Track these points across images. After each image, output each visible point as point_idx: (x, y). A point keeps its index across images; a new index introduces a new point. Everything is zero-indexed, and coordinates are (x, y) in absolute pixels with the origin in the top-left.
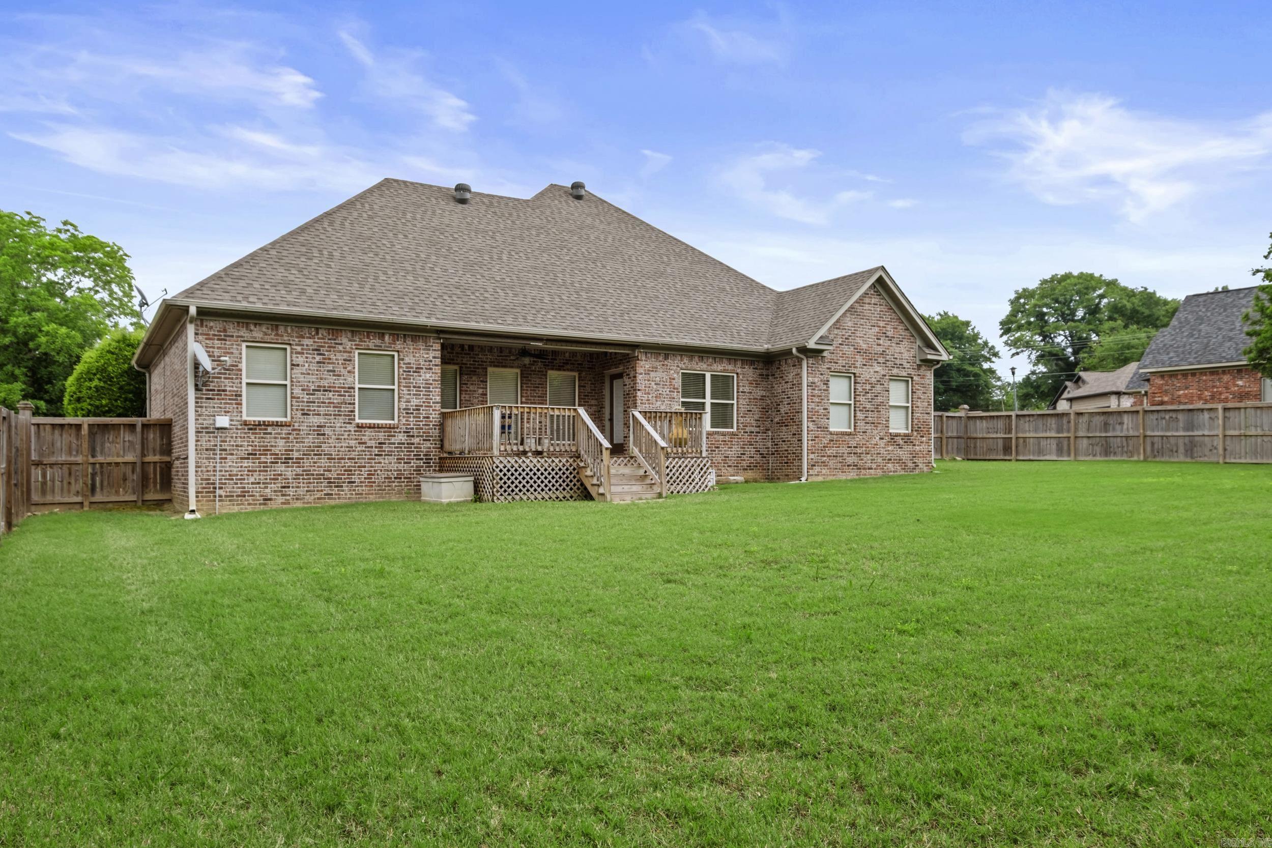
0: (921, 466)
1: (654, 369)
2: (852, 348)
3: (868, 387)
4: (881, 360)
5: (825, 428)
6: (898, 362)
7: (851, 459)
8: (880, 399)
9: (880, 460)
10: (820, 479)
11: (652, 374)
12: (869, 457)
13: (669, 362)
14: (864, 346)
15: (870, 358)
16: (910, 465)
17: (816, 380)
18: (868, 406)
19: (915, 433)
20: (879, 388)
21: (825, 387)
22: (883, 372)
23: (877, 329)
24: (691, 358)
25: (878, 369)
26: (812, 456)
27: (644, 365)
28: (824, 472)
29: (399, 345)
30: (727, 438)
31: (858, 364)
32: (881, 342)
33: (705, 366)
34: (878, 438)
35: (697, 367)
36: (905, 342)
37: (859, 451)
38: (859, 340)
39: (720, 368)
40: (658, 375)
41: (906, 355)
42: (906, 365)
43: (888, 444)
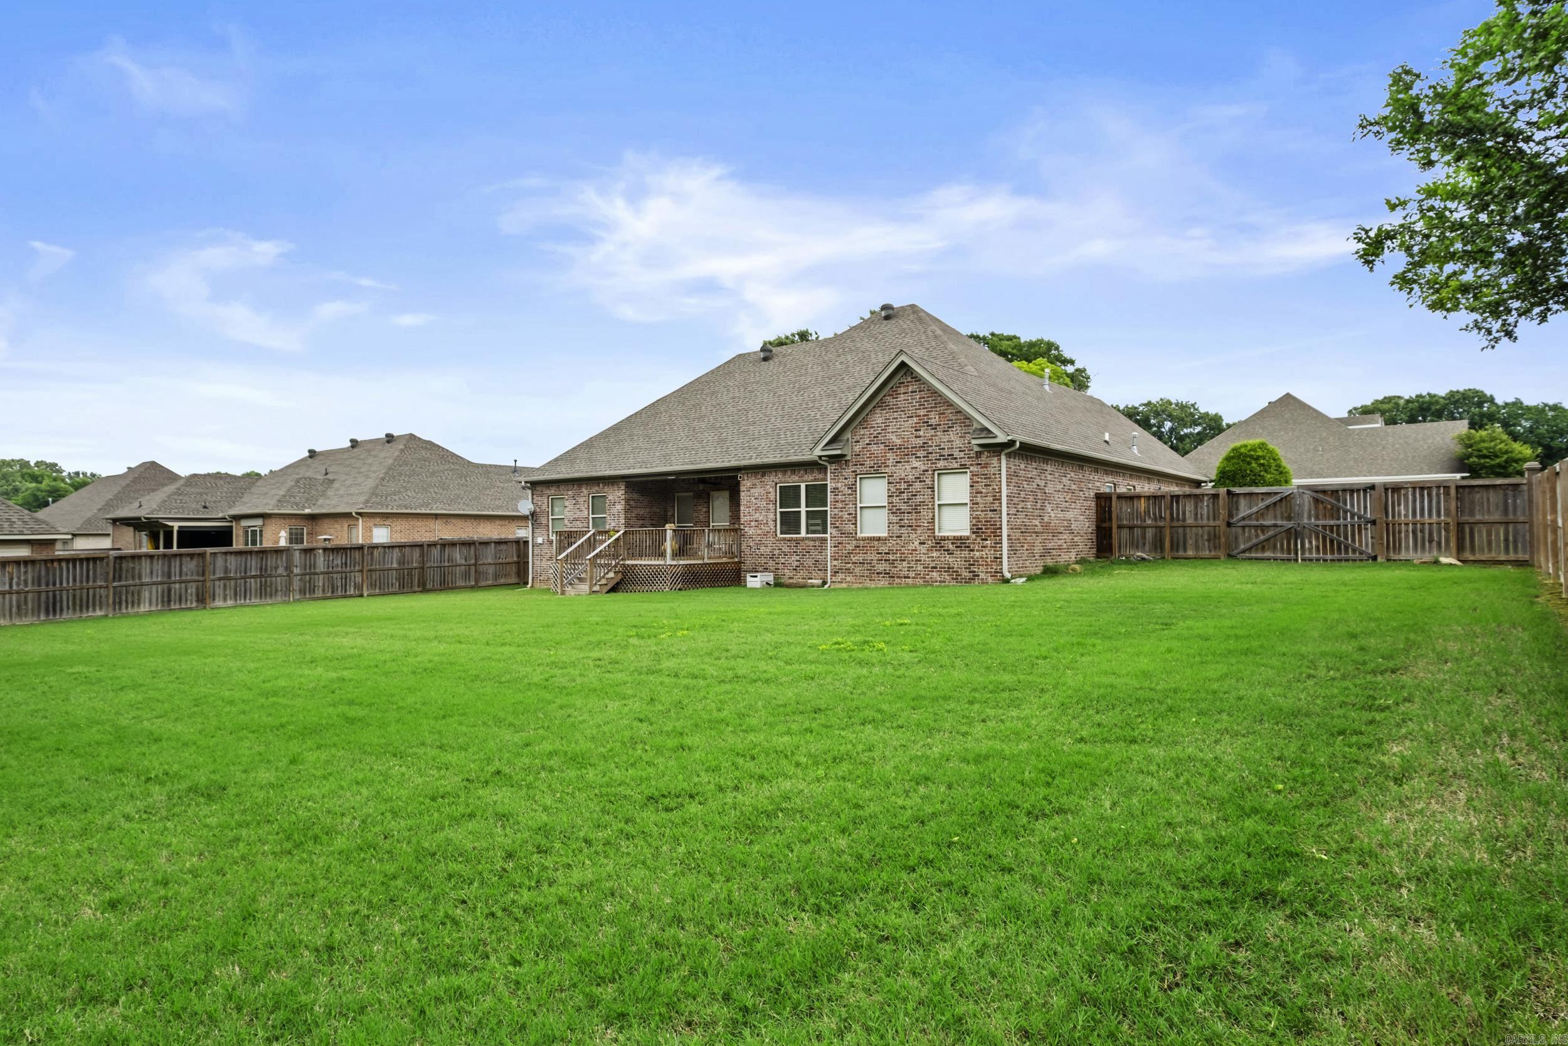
0: (982, 575)
1: (754, 486)
2: (882, 447)
3: (903, 486)
4: (921, 454)
5: (852, 535)
6: (946, 453)
7: (881, 567)
8: (919, 498)
9: (920, 568)
10: (844, 585)
11: (752, 491)
12: (905, 564)
13: (766, 479)
14: (898, 442)
15: (905, 453)
16: (966, 574)
17: (839, 485)
18: (904, 507)
19: (974, 536)
20: (918, 486)
21: (850, 491)
22: (923, 468)
23: (915, 420)
24: (785, 473)
25: (916, 464)
26: (835, 563)
27: (746, 483)
28: (848, 579)
29: (606, 489)
31: (890, 463)
32: (921, 433)
33: (797, 478)
34: (916, 543)
35: (791, 480)
36: (957, 428)
37: (891, 557)
38: (890, 436)
39: (811, 478)
40: (756, 491)
41: (958, 443)
42: (956, 454)
43: (930, 550)
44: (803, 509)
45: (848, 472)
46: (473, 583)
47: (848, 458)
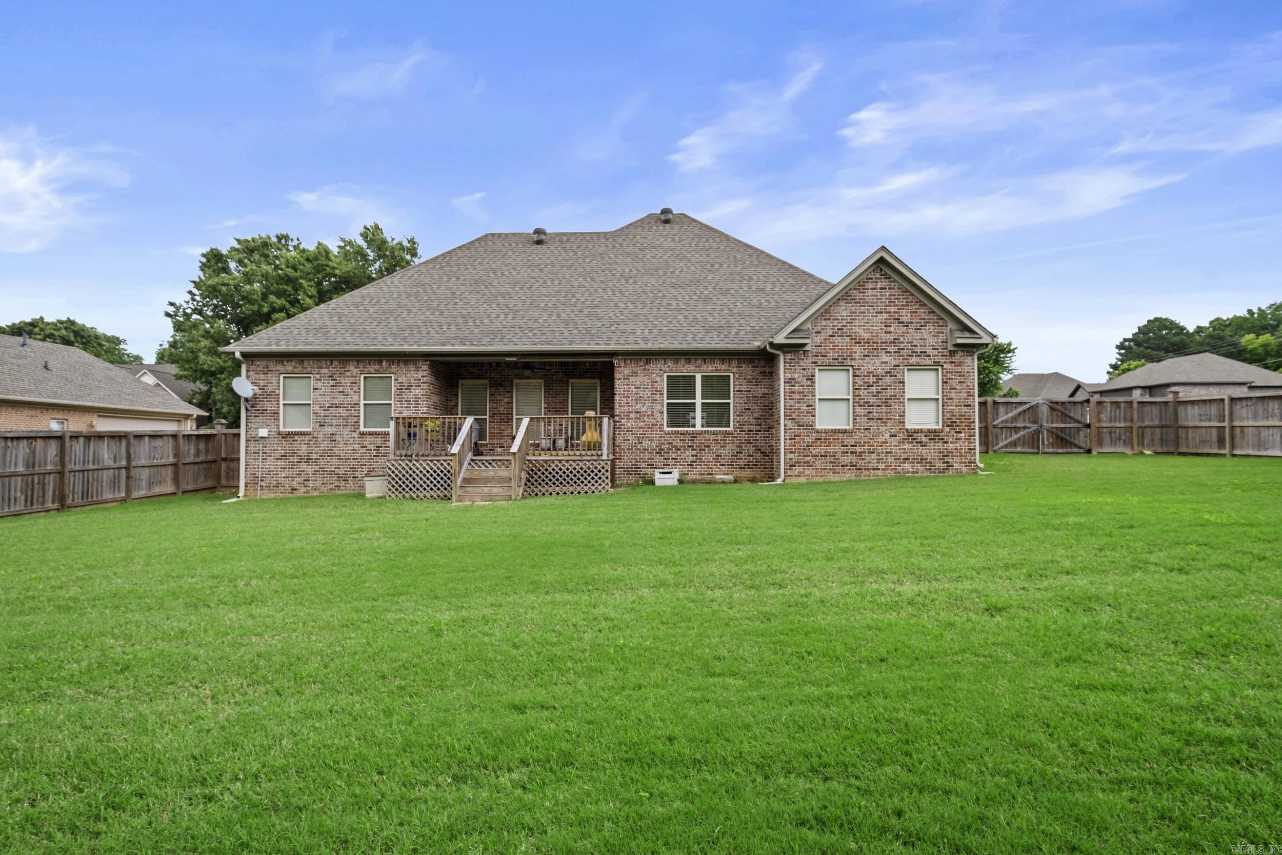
0: (956, 466)
1: (635, 374)
2: (848, 339)
3: (872, 380)
4: (892, 349)
5: (810, 427)
6: (918, 349)
7: (846, 460)
8: (890, 392)
9: (890, 459)
10: (803, 480)
11: (632, 379)
12: (874, 456)
13: (651, 366)
14: (866, 336)
15: (873, 347)
16: (940, 465)
17: (796, 376)
18: (872, 400)
19: (948, 429)
20: (888, 380)
21: (809, 383)
22: (894, 363)
23: (885, 316)
24: (677, 361)
25: (886, 358)
26: (792, 456)
27: (622, 371)
28: (807, 472)
29: (394, 368)
30: (719, 437)
31: (856, 356)
32: (892, 329)
33: (693, 368)
34: (887, 435)
35: (683, 369)
36: (930, 327)
37: (858, 449)
38: (857, 329)
40: (638, 380)
41: (931, 341)
42: (929, 351)
43: (903, 441)
44: (698, 401)
45: (807, 362)
46: (123, 495)
47: (807, 348)
